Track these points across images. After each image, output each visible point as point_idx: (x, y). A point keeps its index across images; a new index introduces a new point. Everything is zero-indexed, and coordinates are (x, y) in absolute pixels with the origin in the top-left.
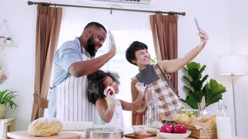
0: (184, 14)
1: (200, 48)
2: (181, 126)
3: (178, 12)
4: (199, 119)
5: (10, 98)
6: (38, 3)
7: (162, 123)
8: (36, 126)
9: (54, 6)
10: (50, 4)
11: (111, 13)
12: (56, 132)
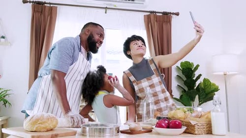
0: (177, 14)
1: (196, 41)
2: (176, 122)
3: (172, 12)
4: (194, 114)
5: (4, 96)
6: (33, 2)
7: (157, 119)
8: (31, 121)
9: (49, 5)
10: (45, 3)
11: (106, 13)
12: (52, 127)
